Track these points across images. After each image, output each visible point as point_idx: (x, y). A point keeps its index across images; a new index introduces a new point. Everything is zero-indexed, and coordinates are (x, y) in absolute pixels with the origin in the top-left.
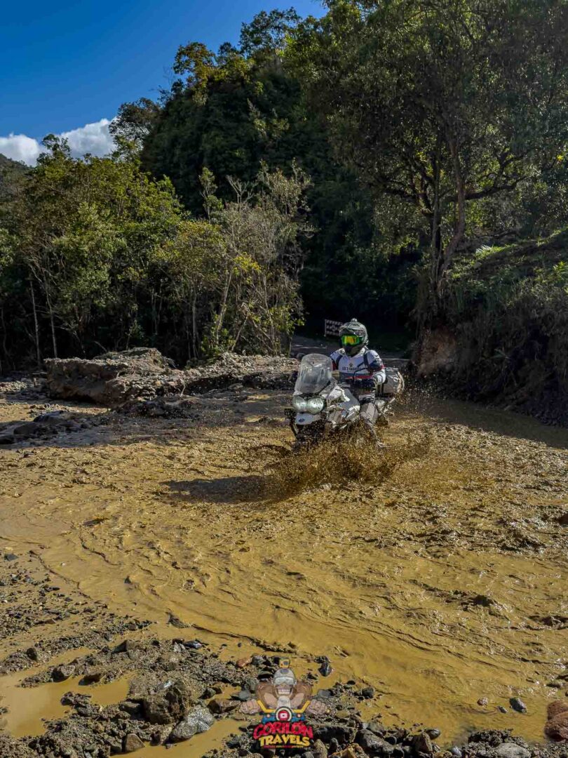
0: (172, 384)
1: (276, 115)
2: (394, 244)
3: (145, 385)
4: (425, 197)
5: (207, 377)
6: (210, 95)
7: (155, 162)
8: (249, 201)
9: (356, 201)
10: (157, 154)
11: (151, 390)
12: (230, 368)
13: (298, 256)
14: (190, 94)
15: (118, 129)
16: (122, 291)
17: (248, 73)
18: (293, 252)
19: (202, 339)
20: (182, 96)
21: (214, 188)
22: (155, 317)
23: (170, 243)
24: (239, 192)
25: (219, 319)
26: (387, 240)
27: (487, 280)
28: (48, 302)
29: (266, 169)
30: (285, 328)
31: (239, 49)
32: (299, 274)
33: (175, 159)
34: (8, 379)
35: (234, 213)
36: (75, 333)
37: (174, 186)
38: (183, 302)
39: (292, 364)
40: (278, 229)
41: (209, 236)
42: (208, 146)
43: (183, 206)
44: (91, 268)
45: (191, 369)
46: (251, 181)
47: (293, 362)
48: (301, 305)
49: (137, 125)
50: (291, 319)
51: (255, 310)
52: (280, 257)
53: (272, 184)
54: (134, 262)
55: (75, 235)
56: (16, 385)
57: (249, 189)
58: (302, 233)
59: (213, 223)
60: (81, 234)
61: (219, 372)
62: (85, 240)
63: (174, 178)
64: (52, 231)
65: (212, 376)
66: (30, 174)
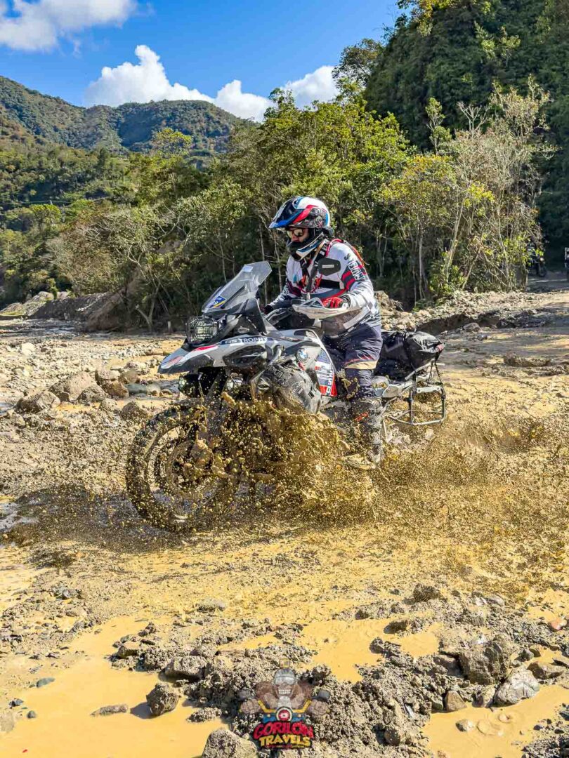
0: (401, 327)
5: (438, 318)
6: (434, 24)
7: (378, 100)
8: (481, 127)
10: (381, 92)
12: (462, 307)
13: (536, 180)
14: (415, 26)
15: (341, 74)
16: (347, 234)
18: (530, 176)
19: (429, 279)
20: (405, 30)
21: (441, 118)
22: (381, 260)
23: (395, 181)
24: (471, 118)
25: (449, 255)
28: (276, 252)
29: (498, 90)
30: (521, 260)
32: (536, 199)
33: (399, 95)
35: (466, 143)
37: (398, 122)
38: (410, 242)
39: (531, 299)
40: (513, 153)
41: (438, 169)
42: (433, 76)
43: (408, 141)
45: (421, 311)
46: (483, 104)
47: (533, 297)
48: (539, 234)
49: (359, 67)
50: (528, 250)
51: (488, 243)
52: (515, 183)
53: (505, 106)
54: (358, 204)
55: (302, 182)
57: (481, 113)
58: (539, 155)
59: (440, 155)
60: (307, 182)
61: (450, 311)
62: (312, 186)
63: (398, 114)
64: (280, 181)
65: (443, 317)
66: (261, 128)
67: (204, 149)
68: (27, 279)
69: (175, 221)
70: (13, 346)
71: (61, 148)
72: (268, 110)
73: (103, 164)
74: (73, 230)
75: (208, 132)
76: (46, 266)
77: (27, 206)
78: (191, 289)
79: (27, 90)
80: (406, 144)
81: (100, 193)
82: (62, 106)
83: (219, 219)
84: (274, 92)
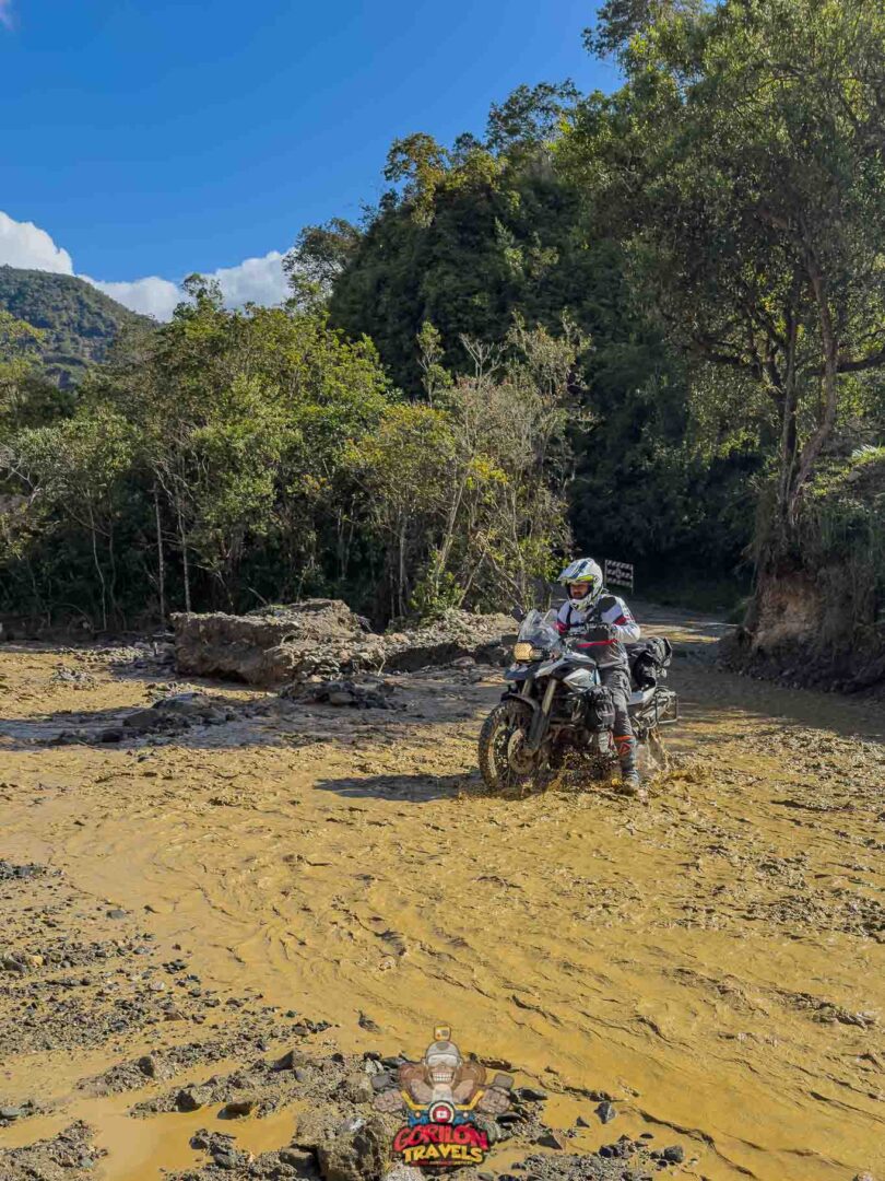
0: (365, 656)
1: (539, 242)
2: (720, 442)
3: (323, 658)
4: (772, 368)
5: (420, 646)
6: (437, 212)
7: (349, 314)
8: (493, 374)
9: (662, 374)
10: (353, 302)
11: (333, 665)
12: (455, 633)
13: (567, 460)
14: (408, 211)
15: (297, 266)
16: (292, 511)
17: (497, 178)
18: (560, 455)
19: (413, 588)
20: (394, 214)
21: (439, 353)
22: (343, 552)
23: (368, 438)
24: (479, 361)
25: (440, 557)
26: (708, 436)
27: (869, 500)
28: (181, 527)
29: (520, 323)
30: (543, 571)
31: (484, 142)
32: (567, 488)
33: (381, 310)
34: (115, 642)
35: (470, 393)
36: (219, 574)
37: (378, 350)
38: (386, 530)
40: (537, 417)
41: (430, 427)
42: (433, 291)
43: (390, 381)
44: (247, 474)
45: (395, 634)
46: (497, 342)
48: (568, 537)
49: (325, 259)
50: (553, 559)
51: (497, 543)
52: (538, 462)
53: (528, 346)
54: (312, 467)
55: (224, 424)
56: (127, 652)
57: (493, 355)
58: (574, 424)
59: (436, 408)
60: (234, 423)
61: (438, 638)
62: (240, 431)
63: (379, 339)
64: (190, 418)
65: (427, 645)
66: (163, 333)
67: (73, 353)
69: (14, 464)
72: (179, 306)
75: (80, 327)
80: (386, 385)
83: (90, 468)
84: (190, 280)
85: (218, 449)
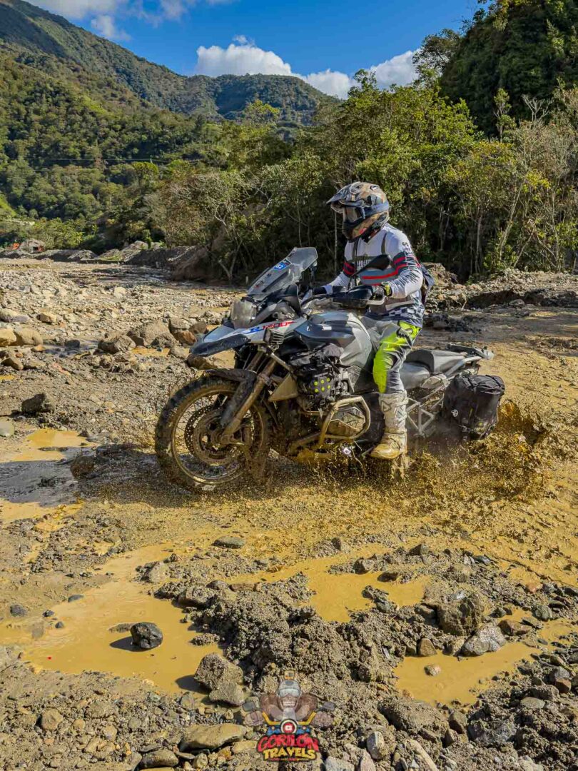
0: (454, 298)
3: (429, 298)
5: (488, 292)
6: (509, 19)
7: (452, 87)
8: (543, 119)
10: (455, 80)
11: (434, 303)
12: (511, 284)
14: (491, 21)
15: (421, 60)
16: (413, 209)
19: (485, 255)
20: (483, 23)
21: (508, 108)
22: (442, 234)
23: (461, 163)
24: (534, 110)
25: (504, 235)
29: (562, 86)
30: (571, 243)
33: (472, 83)
35: (527, 132)
37: (469, 108)
38: (470, 220)
40: (571, 144)
41: (501, 155)
42: (504, 68)
43: (476, 127)
44: (388, 188)
45: (473, 285)
46: (546, 98)
49: (438, 54)
51: (541, 226)
52: (571, 173)
53: (568, 101)
54: (426, 182)
55: (376, 158)
57: (544, 106)
59: (504, 142)
60: (381, 158)
61: (500, 287)
62: (385, 162)
63: (470, 101)
64: (355, 155)
65: (493, 292)
66: (343, 106)
67: (291, 120)
68: (125, 228)
69: (258, 186)
70: (107, 289)
71: (163, 112)
72: (352, 89)
73: (200, 129)
74: (168, 187)
75: (296, 105)
76: (143, 218)
77: (129, 162)
78: (269, 250)
79: (136, 57)
80: (473, 129)
81: (195, 155)
82: (167, 74)
83: (299, 187)
84: (358, 73)
85: (371, 174)
